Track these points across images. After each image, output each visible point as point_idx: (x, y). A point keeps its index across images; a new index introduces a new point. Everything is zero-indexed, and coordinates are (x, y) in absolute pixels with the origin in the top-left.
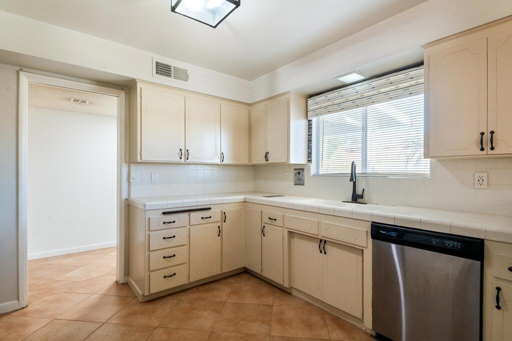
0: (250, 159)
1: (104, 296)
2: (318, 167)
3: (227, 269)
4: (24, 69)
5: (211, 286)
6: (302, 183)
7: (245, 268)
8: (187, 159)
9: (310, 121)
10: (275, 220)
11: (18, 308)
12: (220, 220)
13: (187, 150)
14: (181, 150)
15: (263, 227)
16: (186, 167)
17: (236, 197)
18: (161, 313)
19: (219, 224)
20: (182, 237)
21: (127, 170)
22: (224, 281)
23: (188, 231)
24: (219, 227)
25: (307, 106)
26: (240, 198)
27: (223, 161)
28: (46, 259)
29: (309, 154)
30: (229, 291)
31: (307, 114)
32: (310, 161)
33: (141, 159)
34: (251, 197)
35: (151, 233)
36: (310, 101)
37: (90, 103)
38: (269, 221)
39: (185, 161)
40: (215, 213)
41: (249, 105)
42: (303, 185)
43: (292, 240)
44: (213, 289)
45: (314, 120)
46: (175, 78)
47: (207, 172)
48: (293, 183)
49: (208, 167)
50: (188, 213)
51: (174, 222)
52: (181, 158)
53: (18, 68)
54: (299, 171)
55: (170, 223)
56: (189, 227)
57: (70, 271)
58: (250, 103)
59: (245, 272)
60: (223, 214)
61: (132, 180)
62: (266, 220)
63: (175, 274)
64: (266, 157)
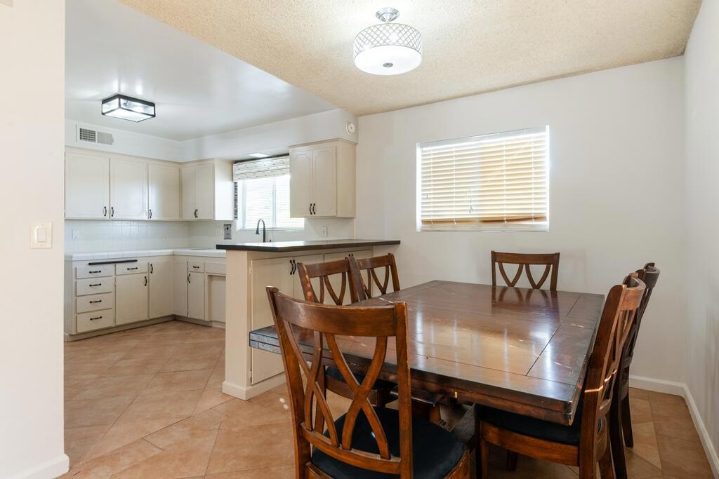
0: (181, 215)
2: (244, 222)
5: (138, 329)
6: (229, 237)
7: (174, 315)
8: (112, 216)
9: (236, 183)
10: (198, 267)
12: (146, 270)
13: (113, 208)
14: (105, 208)
15: (189, 275)
16: (110, 224)
19: (146, 275)
20: (107, 285)
23: (114, 280)
24: (146, 277)
25: (232, 171)
26: (169, 251)
27: (150, 217)
29: (236, 212)
31: (232, 177)
32: (236, 218)
34: (178, 251)
35: (78, 281)
36: (235, 166)
38: (193, 269)
39: (110, 218)
40: (142, 265)
41: (180, 163)
44: (140, 331)
45: (240, 183)
46: (99, 142)
47: (134, 228)
48: (223, 237)
49: (135, 223)
50: (114, 264)
51: (100, 272)
52: (105, 215)
54: (228, 227)
55: (96, 272)
56: (115, 276)
59: (175, 319)
60: (150, 266)
62: (191, 269)
63: (101, 317)
64: (195, 214)
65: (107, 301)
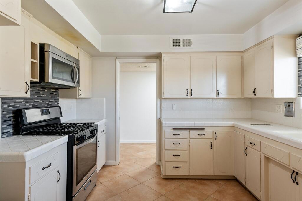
0: (243, 93)
1: (148, 169)
3: (218, 173)
4: (118, 58)
5: (206, 182)
6: (292, 115)
7: (234, 176)
8: (191, 95)
10: (254, 144)
11: (115, 164)
12: (212, 138)
13: (192, 90)
14: (187, 90)
15: (246, 148)
17: (225, 123)
18: (168, 188)
19: (212, 141)
20: (184, 145)
21: (160, 102)
22: (216, 181)
23: (189, 142)
24: (211, 142)
25: (296, 45)
26: (231, 123)
27: (218, 96)
28: (134, 144)
29: (300, 89)
30: (216, 189)
31: (296, 52)
32: (300, 95)
33: (164, 97)
35: (166, 140)
36: (300, 40)
37: (149, 67)
38: (250, 145)
39: (190, 97)
40: (208, 133)
41: (242, 52)
42: (293, 117)
43: (269, 164)
44: (205, 184)
46: (183, 46)
48: (284, 114)
50: (188, 130)
51: (179, 135)
52: (187, 95)
53: (115, 58)
54: (289, 104)
55: (177, 135)
56: (189, 139)
57: (140, 152)
58: (243, 50)
60: (215, 134)
61: (162, 108)
62: (248, 143)
63: (180, 167)
64: (254, 92)
65: (184, 156)
